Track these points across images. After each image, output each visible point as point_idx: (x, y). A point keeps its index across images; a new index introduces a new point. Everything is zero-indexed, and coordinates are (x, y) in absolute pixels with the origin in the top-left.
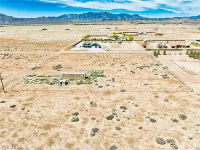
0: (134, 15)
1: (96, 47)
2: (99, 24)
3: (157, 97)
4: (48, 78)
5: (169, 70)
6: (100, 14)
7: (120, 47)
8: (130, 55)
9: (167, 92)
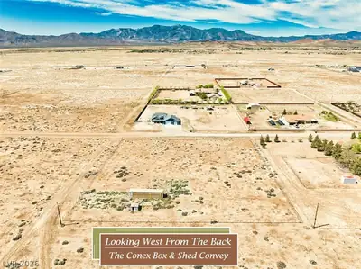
0: (235, 31)
1: (173, 123)
2: (174, 51)
3: (256, 233)
4: (112, 197)
5: (278, 180)
6: (175, 28)
7: (210, 121)
8: (225, 143)
9: (270, 224)
